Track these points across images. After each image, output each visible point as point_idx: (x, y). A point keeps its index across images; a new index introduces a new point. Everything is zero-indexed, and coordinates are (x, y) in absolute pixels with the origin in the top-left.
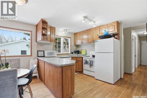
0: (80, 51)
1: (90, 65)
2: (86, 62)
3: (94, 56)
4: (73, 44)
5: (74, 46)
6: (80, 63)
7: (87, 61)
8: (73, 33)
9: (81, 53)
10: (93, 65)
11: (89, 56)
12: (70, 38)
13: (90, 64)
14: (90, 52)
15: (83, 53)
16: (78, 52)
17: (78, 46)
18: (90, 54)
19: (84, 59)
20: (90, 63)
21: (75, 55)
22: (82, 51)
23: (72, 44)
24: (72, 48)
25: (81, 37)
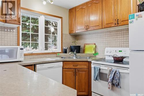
0: (82, 46)
1: (113, 85)
2: (101, 76)
3: (119, 60)
4: (66, 32)
5: (69, 36)
6: (84, 76)
7: (101, 71)
8: (66, 9)
9: (84, 52)
10: (121, 84)
11: (103, 60)
12: (61, 18)
13: (112, 81)
14: (107, 49)
15: (89, 51)
16: (78, 49)
17: (76, 36)
18: (106, 53)
19: (93, 66)
20: (113, 79)
21: (72, 57)
22: (87, 46)
23: (64, 32)
24: (64, 41)
25: (86, 19)
